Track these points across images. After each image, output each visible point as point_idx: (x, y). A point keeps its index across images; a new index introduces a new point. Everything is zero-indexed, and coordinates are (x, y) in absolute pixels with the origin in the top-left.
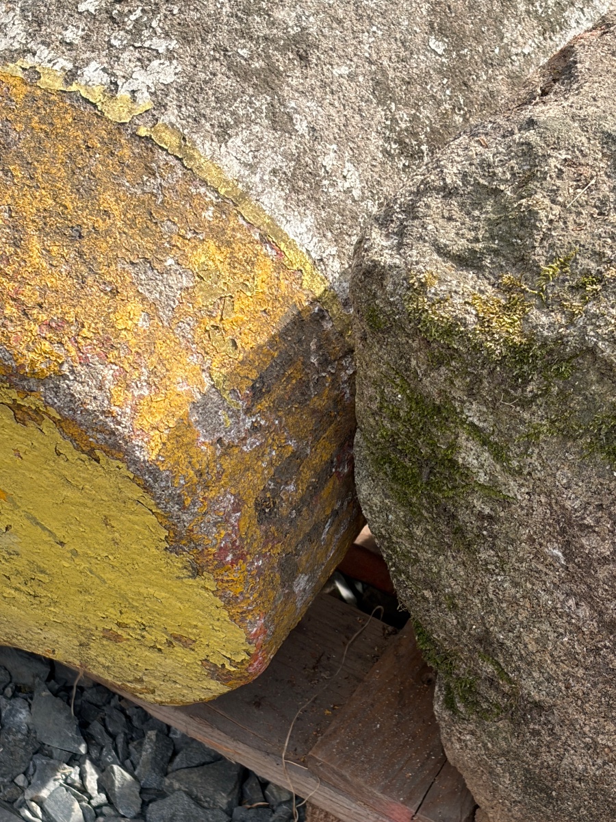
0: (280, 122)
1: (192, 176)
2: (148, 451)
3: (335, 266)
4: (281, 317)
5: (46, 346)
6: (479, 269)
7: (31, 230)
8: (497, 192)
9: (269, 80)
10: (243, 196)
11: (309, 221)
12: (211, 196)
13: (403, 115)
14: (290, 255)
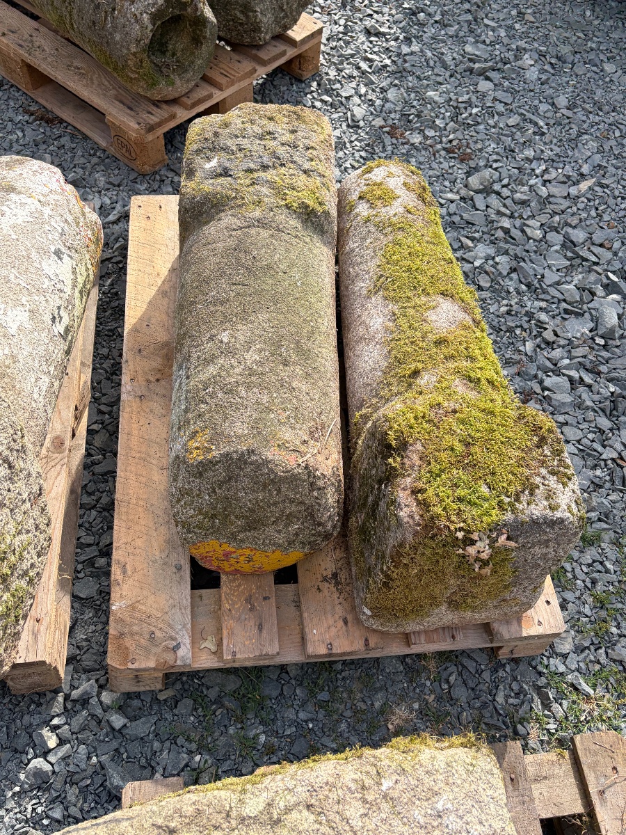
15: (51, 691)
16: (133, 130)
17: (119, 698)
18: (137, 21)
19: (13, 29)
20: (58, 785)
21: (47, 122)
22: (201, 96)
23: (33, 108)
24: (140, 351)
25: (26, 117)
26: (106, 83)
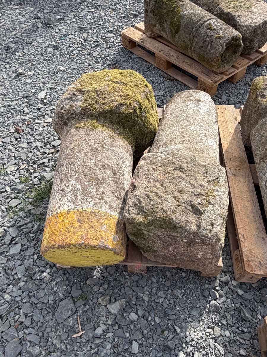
0: (106, 203)
1: (101, 214)
2: (111, 247)
3: (117, 215)
4: (115, 223)
5: (96, 242)
6: (140, 214)
7: (88, 229)
8: (137, 205)
9: (102, 198)
10: (106, 213)
11: (113, 211)
12: (104, 215)
13: (116, 194)
14: (113, 216)
15: (214, 277)
16: (209, 83)
17: (238, 284)
18: (221, 45)
19: (162, 50)
20: (223, 312)
21: (171, 80)
22: (232, 71)
23: (166, 76)
24: (230, 159)
25: (164, 79)
26: (197, 67)
